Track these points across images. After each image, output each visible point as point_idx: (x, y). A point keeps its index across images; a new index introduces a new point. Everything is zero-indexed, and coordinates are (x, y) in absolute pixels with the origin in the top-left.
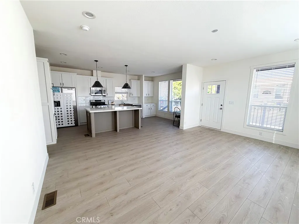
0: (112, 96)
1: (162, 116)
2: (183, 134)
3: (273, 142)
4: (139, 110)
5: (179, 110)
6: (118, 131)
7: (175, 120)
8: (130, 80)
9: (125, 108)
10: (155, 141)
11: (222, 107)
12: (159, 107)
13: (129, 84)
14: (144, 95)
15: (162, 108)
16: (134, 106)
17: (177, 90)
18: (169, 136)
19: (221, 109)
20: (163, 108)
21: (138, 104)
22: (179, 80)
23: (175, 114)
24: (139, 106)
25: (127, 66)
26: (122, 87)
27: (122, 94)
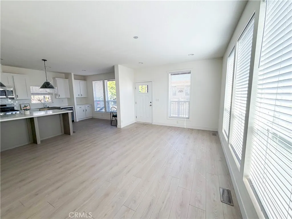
0: (27, 98)
1: (100, 117)
2: (121, 132)
3: (185, 127)
4: (68, 113)
5: (116, 110)
6: (39, 142)
7: (113, 120)
8: (54, 78)
9: (50, 112)
10: (90, 145)
11: (151, 104)
12: (95, 109)
13: (50, 83)
14: (76, 96)
15: (98, 109)
16: (62, 109)
17: (114, 90)
18: (107, 137)
19: (151, 105)
20: (100, 109)
21: (68, 106)
22: (113, 80)
23: (112, 114)
24: (70, 109)
25: (46, 60)
26: (40, 87)
27: (43, 96)
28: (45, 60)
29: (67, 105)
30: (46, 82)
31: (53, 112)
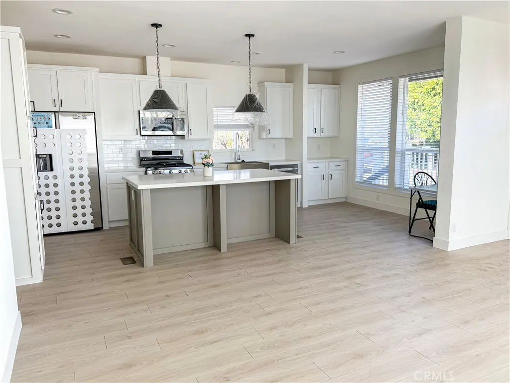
0: (206, 137)
1: (370, 202)
2: (448, 265)
4: (289, 181)
5: (431, 183)
6: (224, 248)
8: (261, 84)
9: (246, 176)
12: (358, 174)
13: (257, 96)
14: (307, 131)
15: (366, 176)
16: (273, 167)
20: (371, 175)
21: (286, 160)
22: (438, 74)
23: (416, 196)
24: (291, 169)
25: (253, 35)
26: (236, 109)
27: (236, 132)
28: (249, 36)
29: (284, 158)
30: (249, 95)
31: (252, 177)
